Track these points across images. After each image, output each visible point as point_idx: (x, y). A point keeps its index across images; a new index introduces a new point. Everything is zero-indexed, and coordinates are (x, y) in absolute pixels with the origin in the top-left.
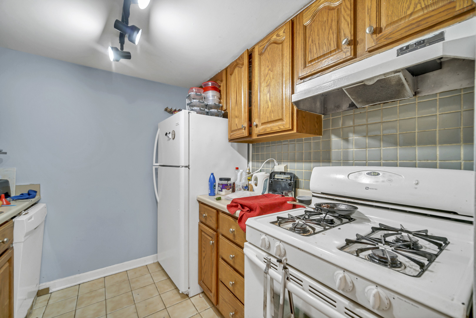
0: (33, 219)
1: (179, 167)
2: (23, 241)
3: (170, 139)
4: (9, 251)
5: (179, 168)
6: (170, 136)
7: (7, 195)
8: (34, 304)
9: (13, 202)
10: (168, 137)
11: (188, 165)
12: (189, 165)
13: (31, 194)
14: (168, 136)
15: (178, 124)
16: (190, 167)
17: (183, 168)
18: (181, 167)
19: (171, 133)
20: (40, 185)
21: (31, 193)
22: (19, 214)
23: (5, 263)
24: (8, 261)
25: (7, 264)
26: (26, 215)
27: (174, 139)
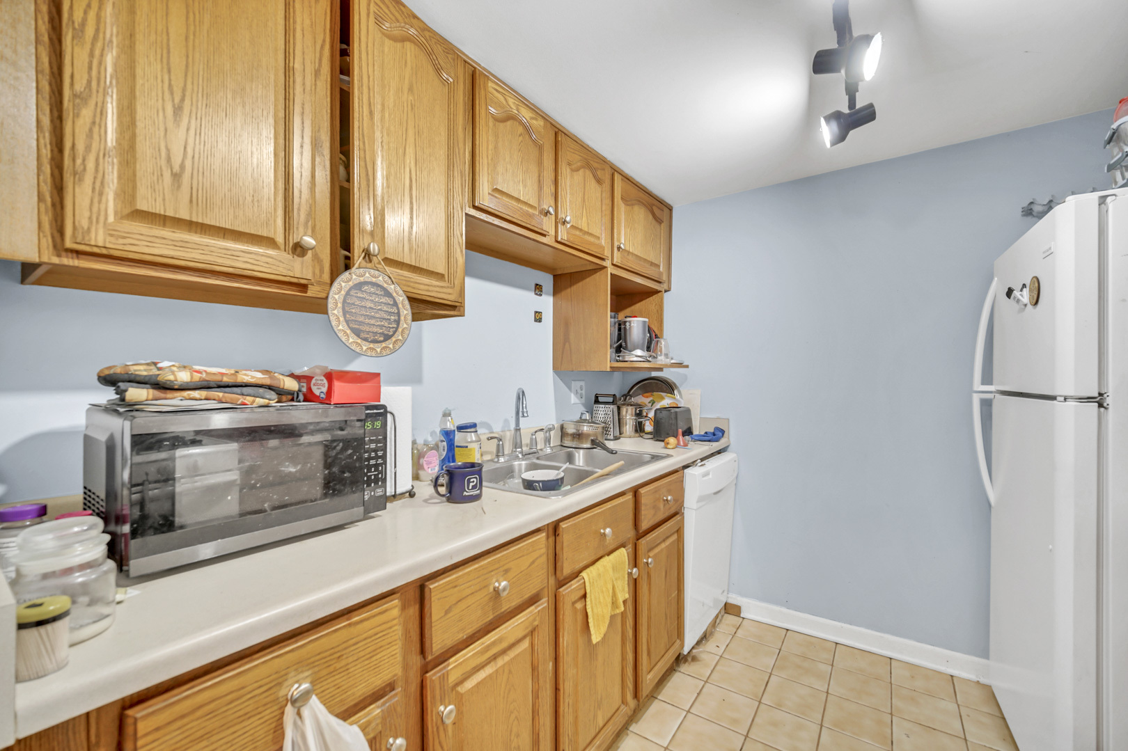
0: (710, 476)
1: (1053, 398)
2: (695, 508)
3: (1026, 305)
4: (678, 518)
5: (1055, 402)
6: (1025, 296)
7: (688, 432)
8: (718, 621)
9: (692, 443)
10: (1018, 301)
11: (1096, 395)
12: (1101, 394)
13: (716, 435)
14: (1015, 298)
15: (1049, 254)
16: (1109, 401)
17: (1071, 404)
18: (1062, 399)
19: (1028, 286)
20: (728, 419)
21: (716, 433)
22: (693, 464)
23: (673, 534)
24: (677, 531)
25: (675, 537)
26: (702, 467)
27: (1037, 303)
